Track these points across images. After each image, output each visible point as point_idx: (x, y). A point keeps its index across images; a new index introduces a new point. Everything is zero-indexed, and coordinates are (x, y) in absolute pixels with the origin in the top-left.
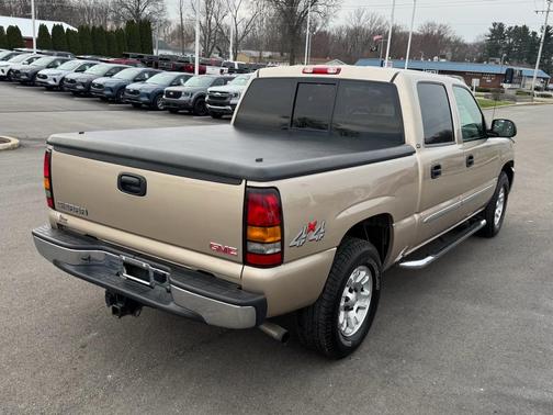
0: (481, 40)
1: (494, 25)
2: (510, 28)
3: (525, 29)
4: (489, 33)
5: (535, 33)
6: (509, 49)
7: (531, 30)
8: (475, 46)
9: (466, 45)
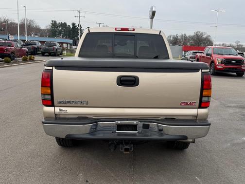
0: (48, 28)
1: (52, 21)
2: (59, 23)
3: (65, 24)
4: (51, 25)
5: (69, 26)
6: (60, 32)
7: (68, 24)
8: (45, 30)
9: (41, 30)
